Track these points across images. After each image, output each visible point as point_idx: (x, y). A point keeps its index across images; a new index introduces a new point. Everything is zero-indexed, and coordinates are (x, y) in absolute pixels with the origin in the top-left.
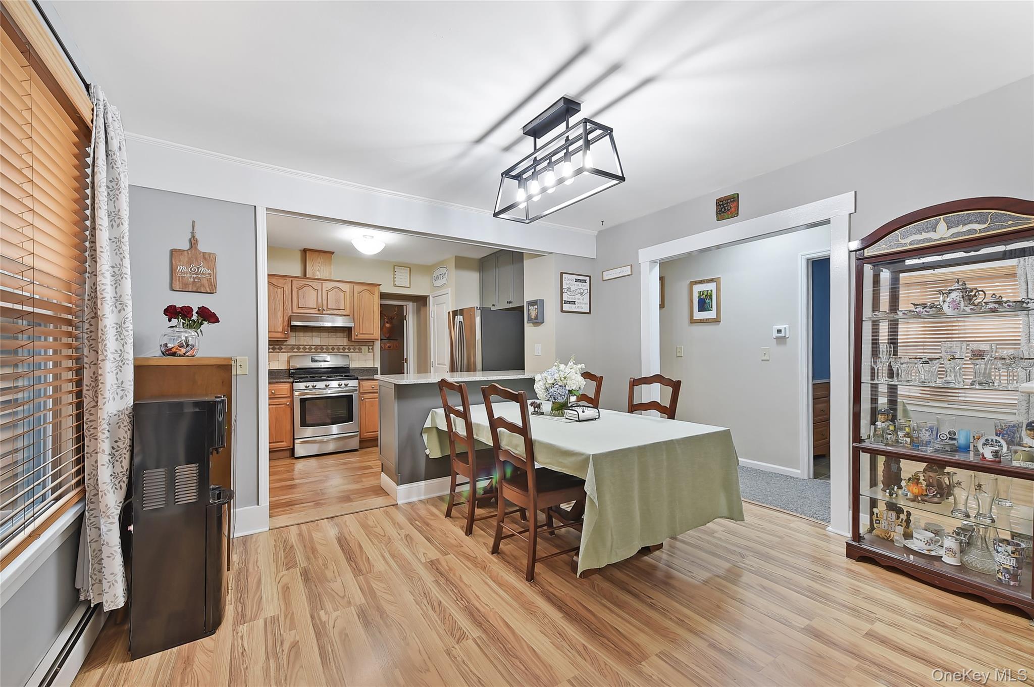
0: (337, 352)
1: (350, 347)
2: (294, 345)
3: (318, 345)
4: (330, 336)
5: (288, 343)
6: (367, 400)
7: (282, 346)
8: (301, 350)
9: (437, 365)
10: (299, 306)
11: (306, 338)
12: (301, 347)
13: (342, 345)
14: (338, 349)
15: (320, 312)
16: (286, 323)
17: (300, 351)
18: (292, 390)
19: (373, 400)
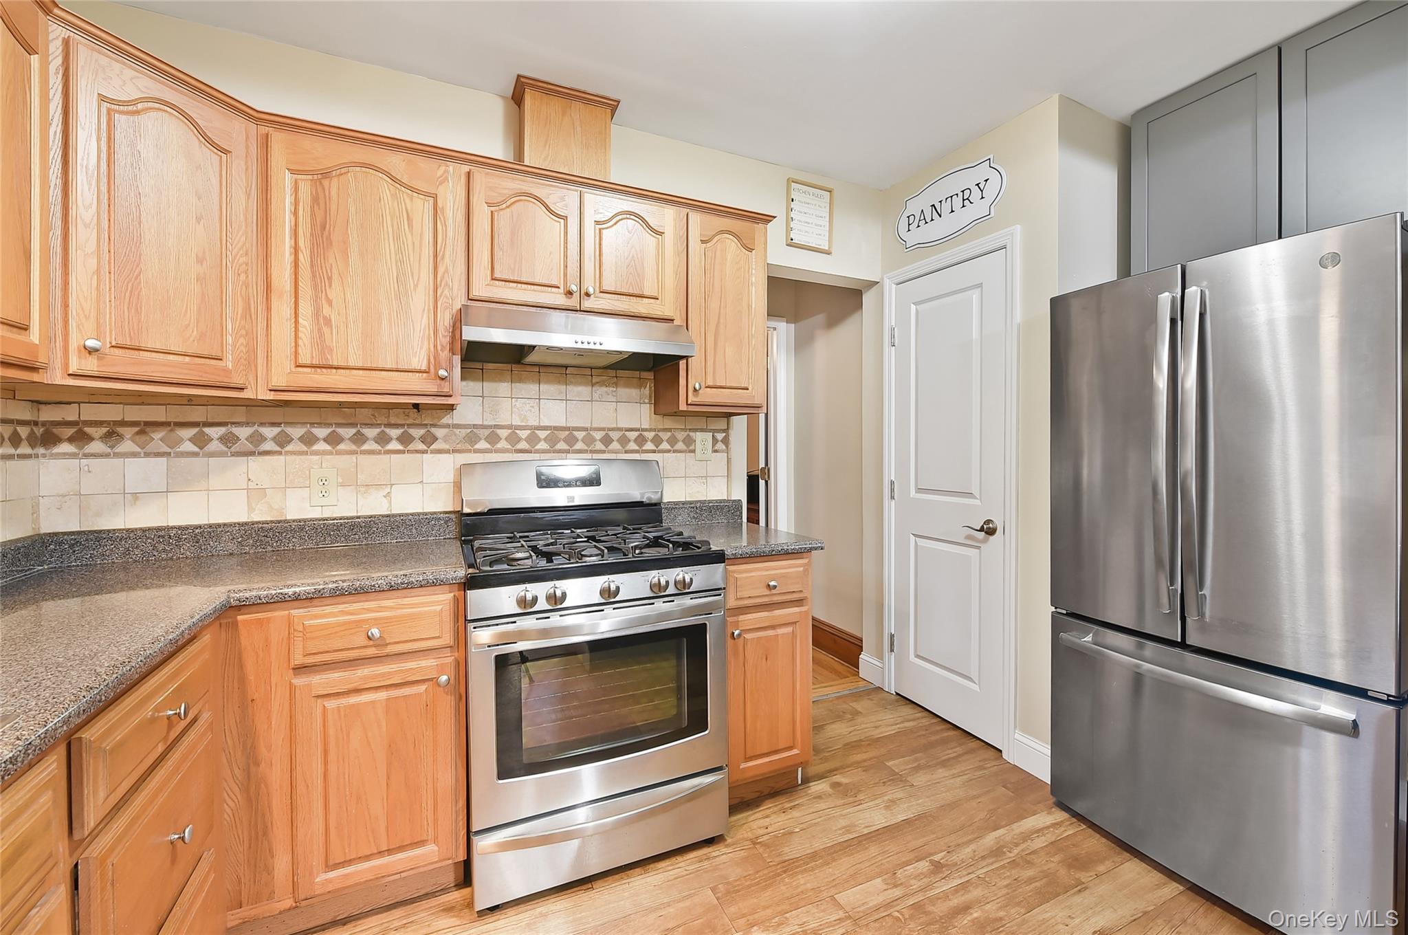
0: (616, 452)
1: (660, 434)
2: (475, 426)
3: (556, 428)
4: (596, 396)
5: (457, 417)
6: (748, 636)
7: (433, 430)
8: (503, 444)
9: (913, 493)
10: (497, 275)
11: (519, 403)
12: (503, 433)
13: (638, 426)
14: (624, 441)
15: (573, 302)
16: (444, 339)
17: (499, 446)
18: (463, 621)
19: (771, 633)
